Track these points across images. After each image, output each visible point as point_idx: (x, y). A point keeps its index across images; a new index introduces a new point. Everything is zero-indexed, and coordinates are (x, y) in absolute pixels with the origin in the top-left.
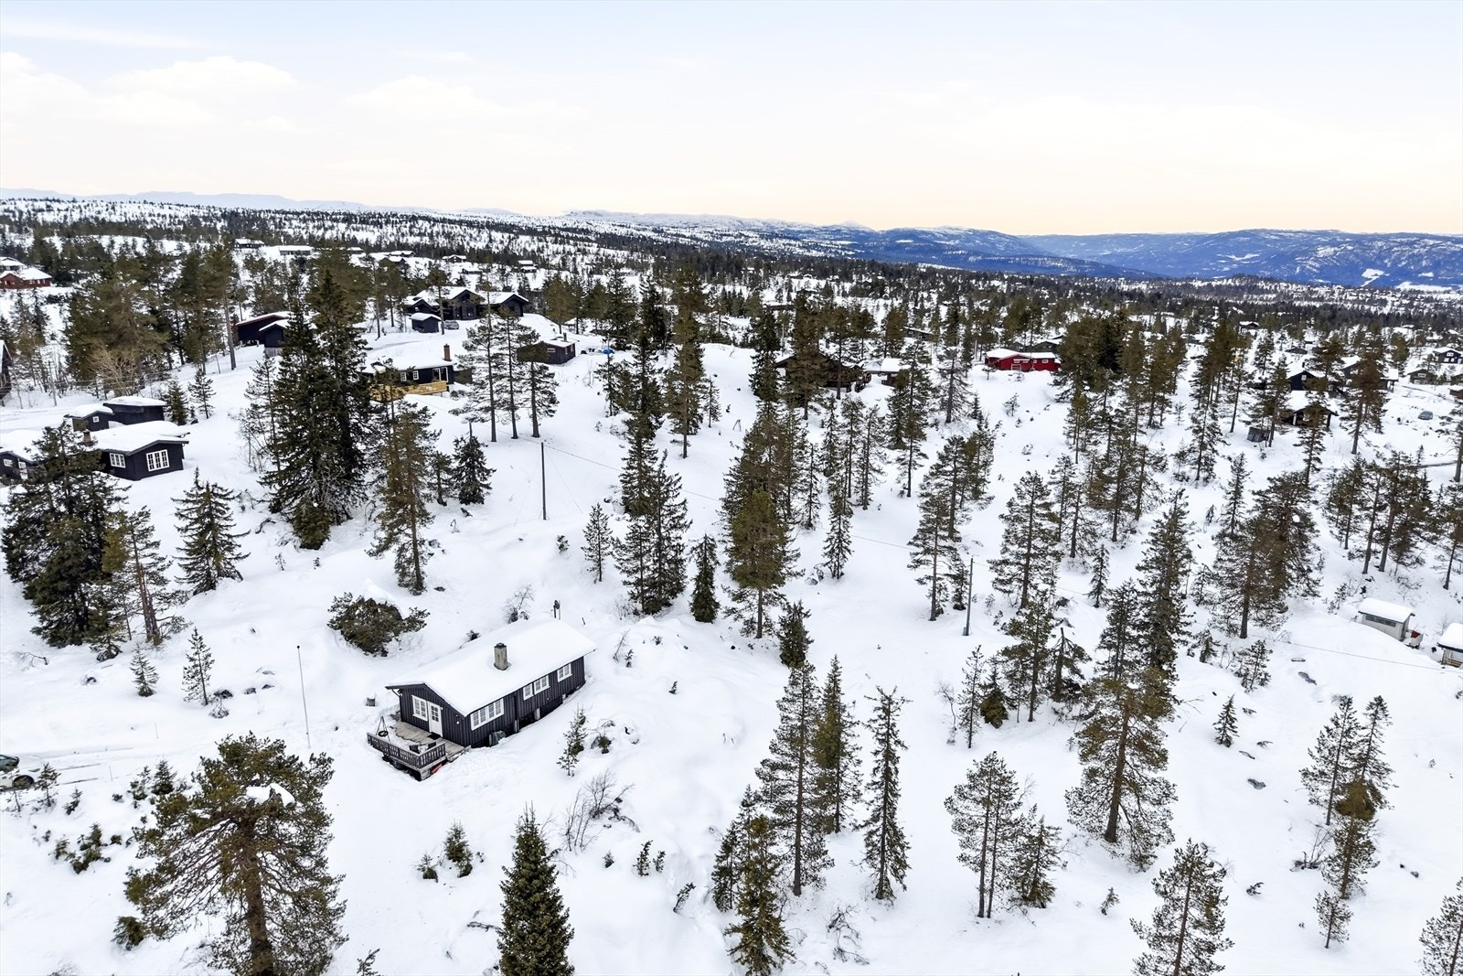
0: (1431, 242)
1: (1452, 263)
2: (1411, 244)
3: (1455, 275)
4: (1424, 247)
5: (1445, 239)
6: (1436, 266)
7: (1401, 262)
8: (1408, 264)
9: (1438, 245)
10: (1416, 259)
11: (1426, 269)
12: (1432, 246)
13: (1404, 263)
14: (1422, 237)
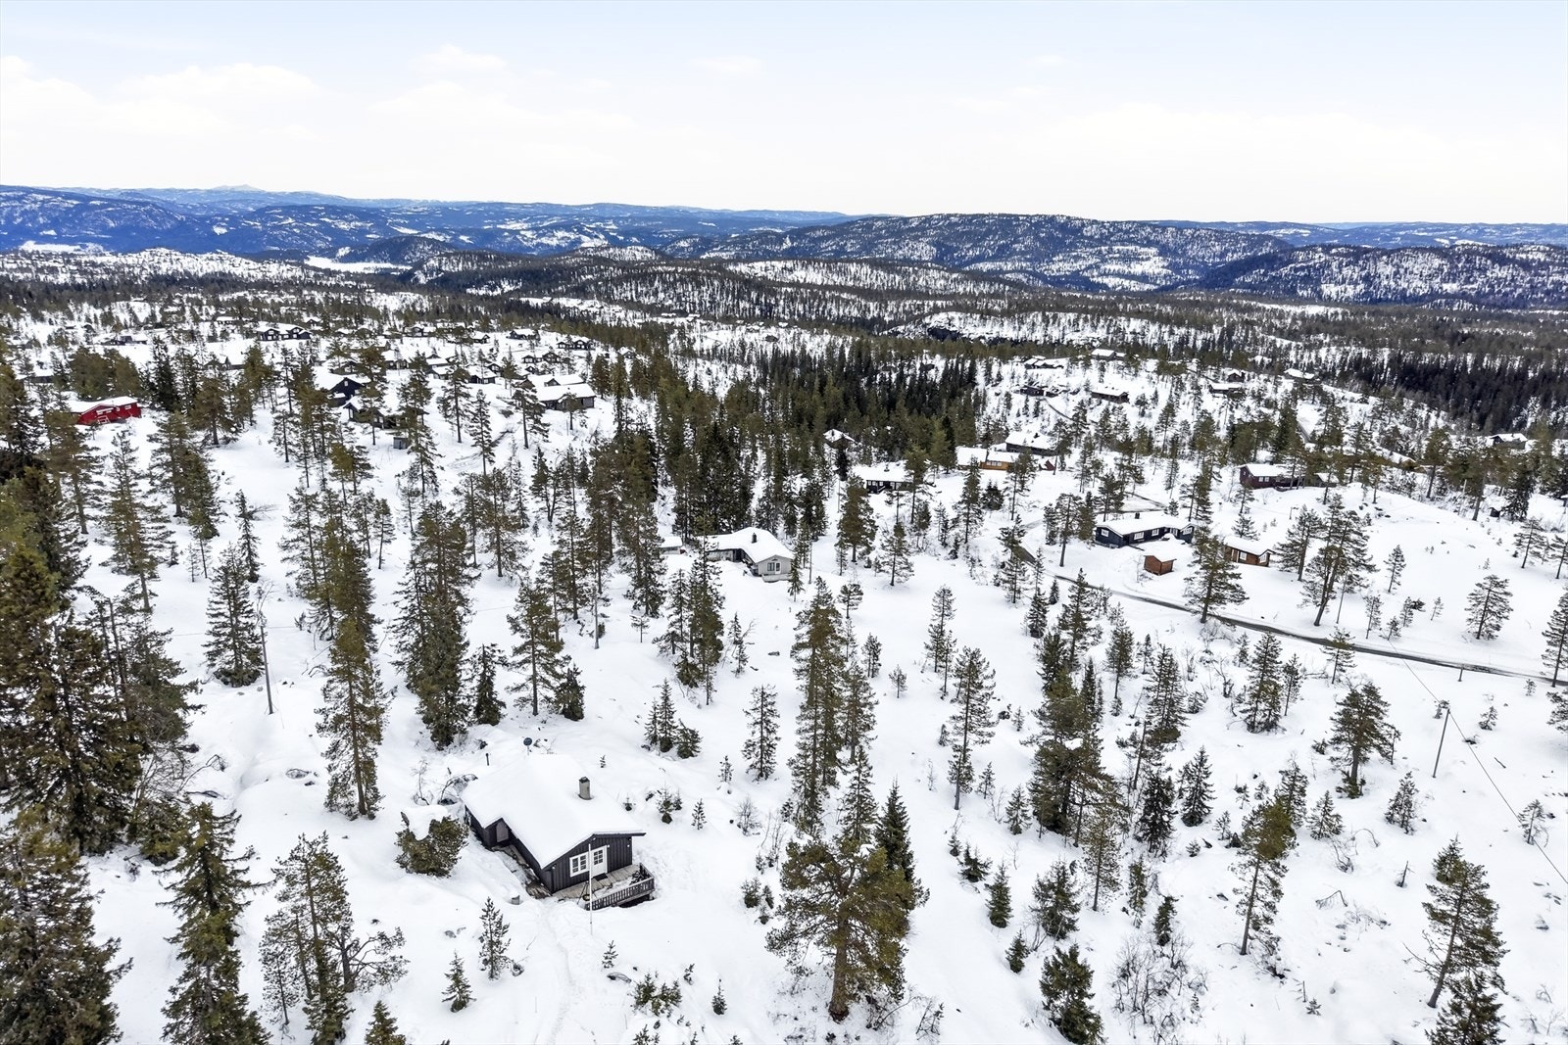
0: (41, 197)
1: (71, 220)
2: (19, 199)
3: (79, 233)
4: (35, 202)
5: (55, 193)
6: (54, 224)
7: (15, 219)
8: (23, 222)
9: (49, 201)
10: (31, 215)
11: (46, 227)
12: (43, 201)
13: (19, 220)
14: (28, 191)
